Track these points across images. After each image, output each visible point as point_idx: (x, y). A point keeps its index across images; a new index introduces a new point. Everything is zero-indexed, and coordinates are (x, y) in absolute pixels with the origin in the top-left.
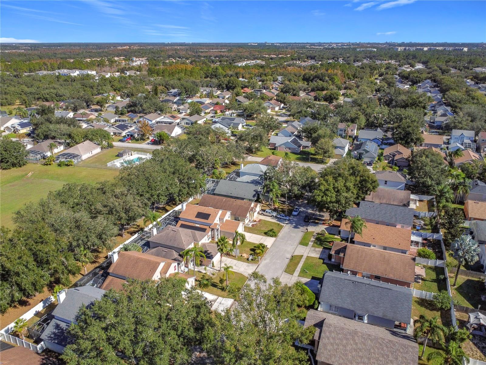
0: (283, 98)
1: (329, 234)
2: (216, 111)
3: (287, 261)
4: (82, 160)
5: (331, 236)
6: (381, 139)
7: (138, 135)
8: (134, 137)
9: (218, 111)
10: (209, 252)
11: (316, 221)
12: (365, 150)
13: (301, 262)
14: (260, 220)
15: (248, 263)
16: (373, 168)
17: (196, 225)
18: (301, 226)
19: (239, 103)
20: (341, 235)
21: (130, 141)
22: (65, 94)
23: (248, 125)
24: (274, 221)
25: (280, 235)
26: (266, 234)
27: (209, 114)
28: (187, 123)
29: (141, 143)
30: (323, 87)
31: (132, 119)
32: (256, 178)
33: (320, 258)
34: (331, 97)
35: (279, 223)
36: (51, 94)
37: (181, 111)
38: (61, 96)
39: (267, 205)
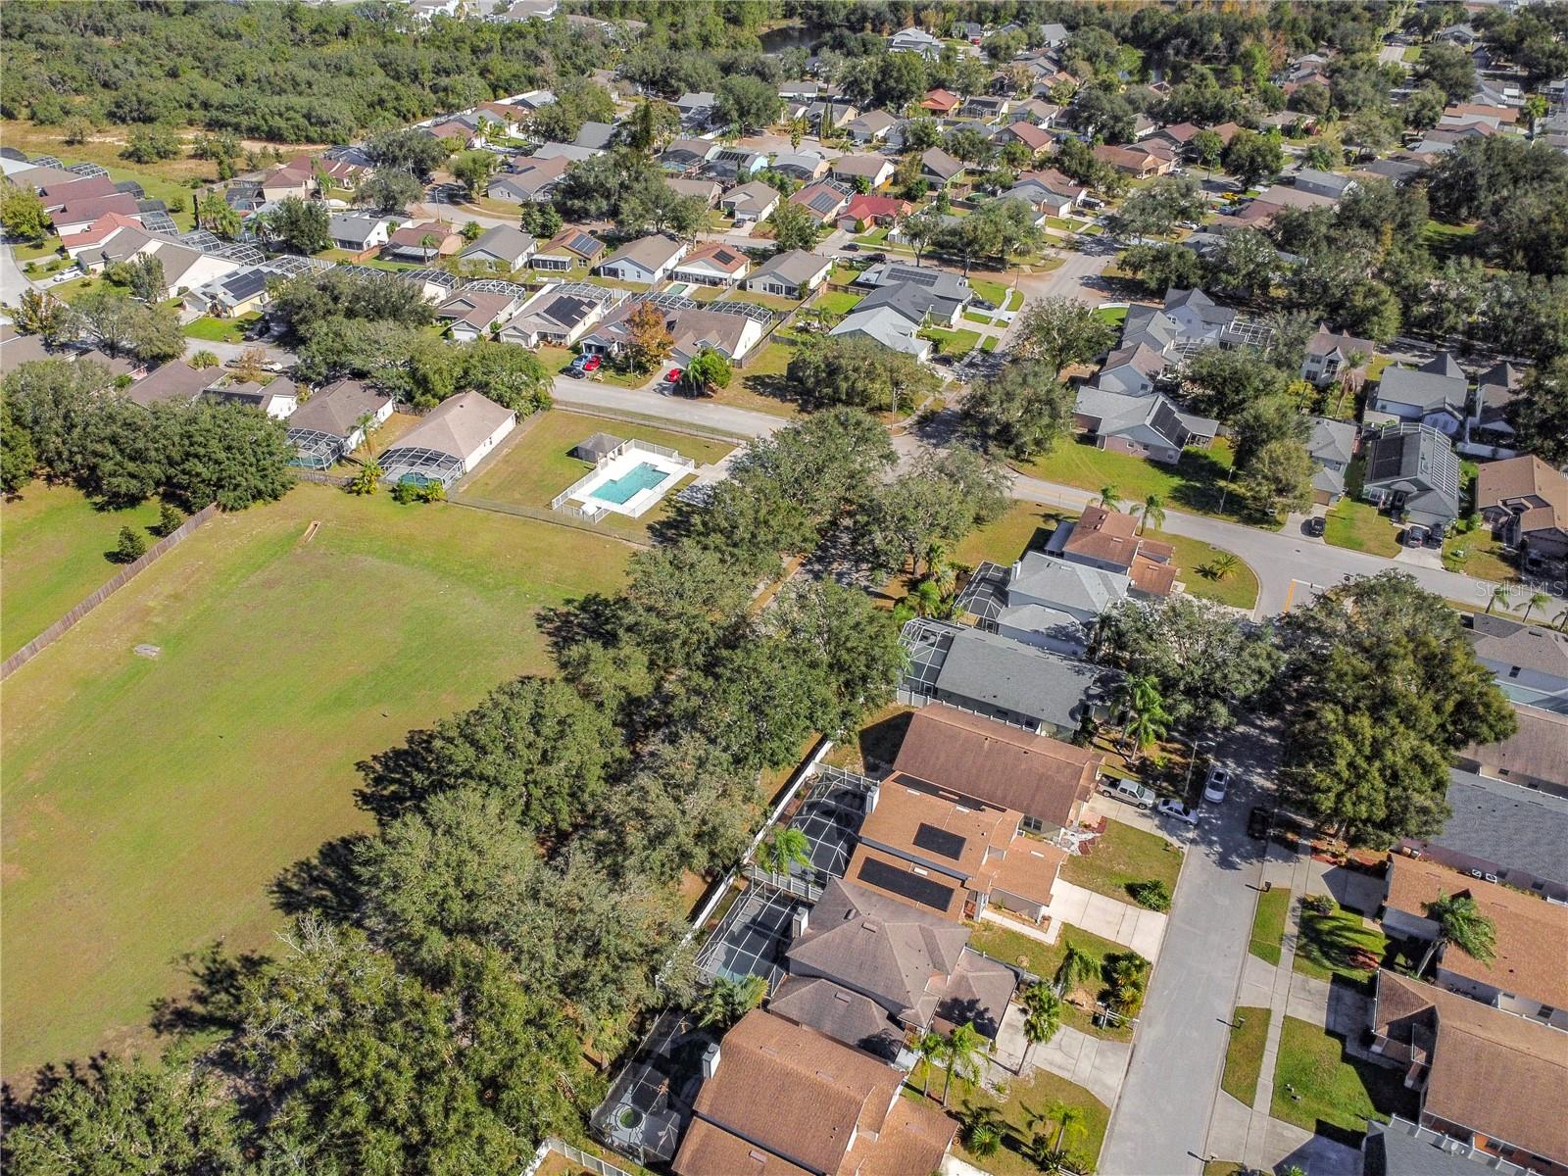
0: (1085, 162)
1: (1344, 907)
2: (859, 222)
3: (1223, 1034)
4: (465, 474)
5: (1352, 919)
6: (1459, 409)
7: (622, 347)
8: (608, 356)
9: (867, 222)
10: (981, 1006)
11: (1290, 836)
12: (1416, 483)
13: (1268, 1045)
14: (1104, 823)
15: (1096, 1034)
16: (1444, 557)
17: (917, 870)
18: (1245, 858)
19: (933, 178)
20: (1386, 921)
21: (599, 376)
22: (336, 115)
23: (982, 303)
24: (1149, 826)
25: (1179, 897)
26: (1133, 891)
27: (837, 233)
28: (772, 288)
29: (635, 387)
30: (1219, 107)
31: (586, 260)
32: (1066, 620)
33: (1329, 1032)
34: (1252, 160)
35: (1167, 837)
36: (291, 114)
37: (738, 216)
38: (324, 124)
39: (1115, 742)
